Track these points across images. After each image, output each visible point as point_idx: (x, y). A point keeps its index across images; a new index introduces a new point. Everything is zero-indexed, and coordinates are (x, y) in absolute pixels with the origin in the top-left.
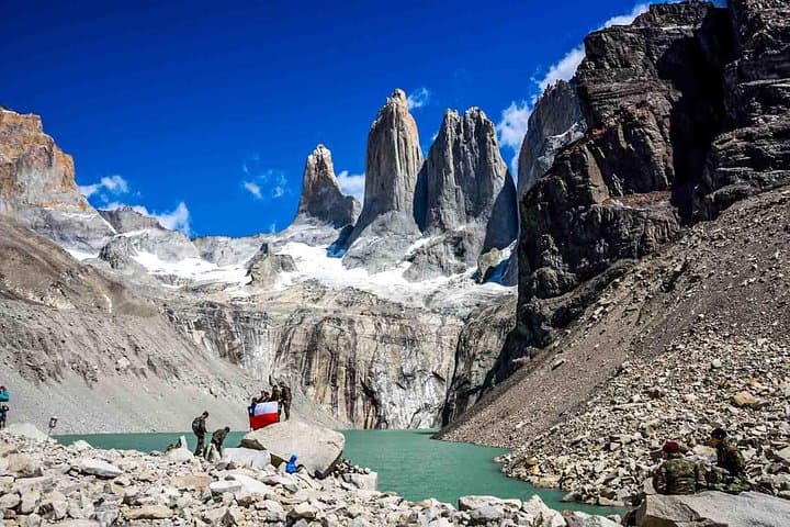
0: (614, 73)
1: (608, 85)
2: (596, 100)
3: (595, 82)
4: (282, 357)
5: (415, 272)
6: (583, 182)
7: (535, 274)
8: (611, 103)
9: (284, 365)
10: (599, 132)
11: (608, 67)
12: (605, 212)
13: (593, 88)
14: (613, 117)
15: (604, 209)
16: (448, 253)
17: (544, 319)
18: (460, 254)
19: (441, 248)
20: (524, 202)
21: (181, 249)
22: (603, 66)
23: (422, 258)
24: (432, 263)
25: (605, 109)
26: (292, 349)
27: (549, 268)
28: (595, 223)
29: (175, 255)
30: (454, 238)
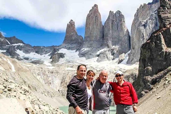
0: (169, 11)
1: (167, 15)
2: (164, 19)
3: (163, 14)
4: (63, 84)
5: (100, 59)
6: (160, 43)
7: (146, 69)
8: (168, 21)
9: (63, 87)
10: (165, 29)
11: (167, 9)
12: (166, 52)
13: (163, 16)
14: (169, 25)
15: (166, 51)
16: (109, 54)
17: (148, 81)
18: (113, 54)
19: (107, 52)
20: (142, 47)
21: (29, 50)
22: (165, 9)
23: (102, 55)
24: (105, 57)
25: (166, 22)
26: (65, 82)
27: (150, 67)
28: (163, 55)
29: (28, 52)
30: (112, 50)
